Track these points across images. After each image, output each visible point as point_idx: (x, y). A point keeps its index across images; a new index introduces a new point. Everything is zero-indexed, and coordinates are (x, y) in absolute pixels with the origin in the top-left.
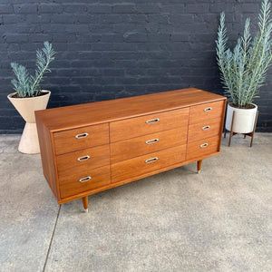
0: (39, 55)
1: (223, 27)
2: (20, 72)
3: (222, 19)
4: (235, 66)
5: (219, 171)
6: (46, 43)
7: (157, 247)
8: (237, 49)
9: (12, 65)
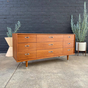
0: (16, 25)
1: (72, 19)
2: (10, 30)
3: (72, 17)
4: (77, 29)
5: (75, 61)
6: (19, 21)
7: (53, 77)
8: (77, 25)
9: (8, 28)
